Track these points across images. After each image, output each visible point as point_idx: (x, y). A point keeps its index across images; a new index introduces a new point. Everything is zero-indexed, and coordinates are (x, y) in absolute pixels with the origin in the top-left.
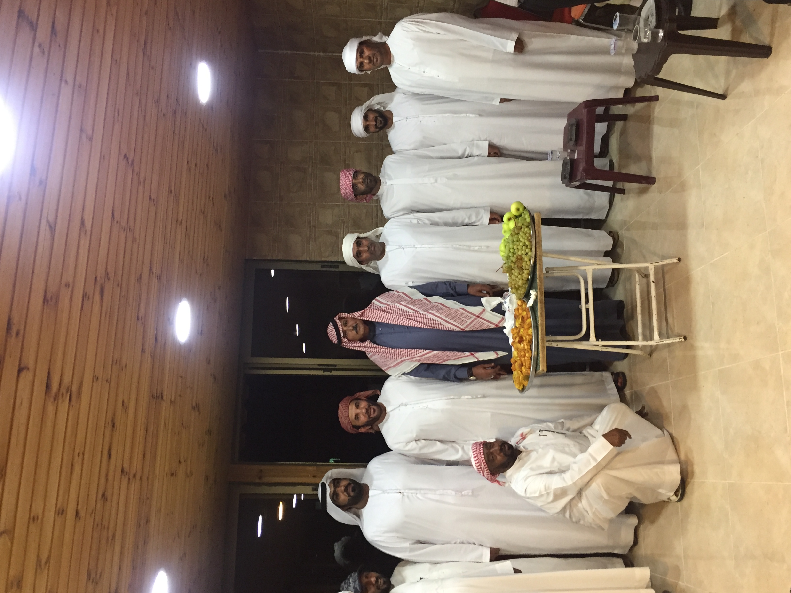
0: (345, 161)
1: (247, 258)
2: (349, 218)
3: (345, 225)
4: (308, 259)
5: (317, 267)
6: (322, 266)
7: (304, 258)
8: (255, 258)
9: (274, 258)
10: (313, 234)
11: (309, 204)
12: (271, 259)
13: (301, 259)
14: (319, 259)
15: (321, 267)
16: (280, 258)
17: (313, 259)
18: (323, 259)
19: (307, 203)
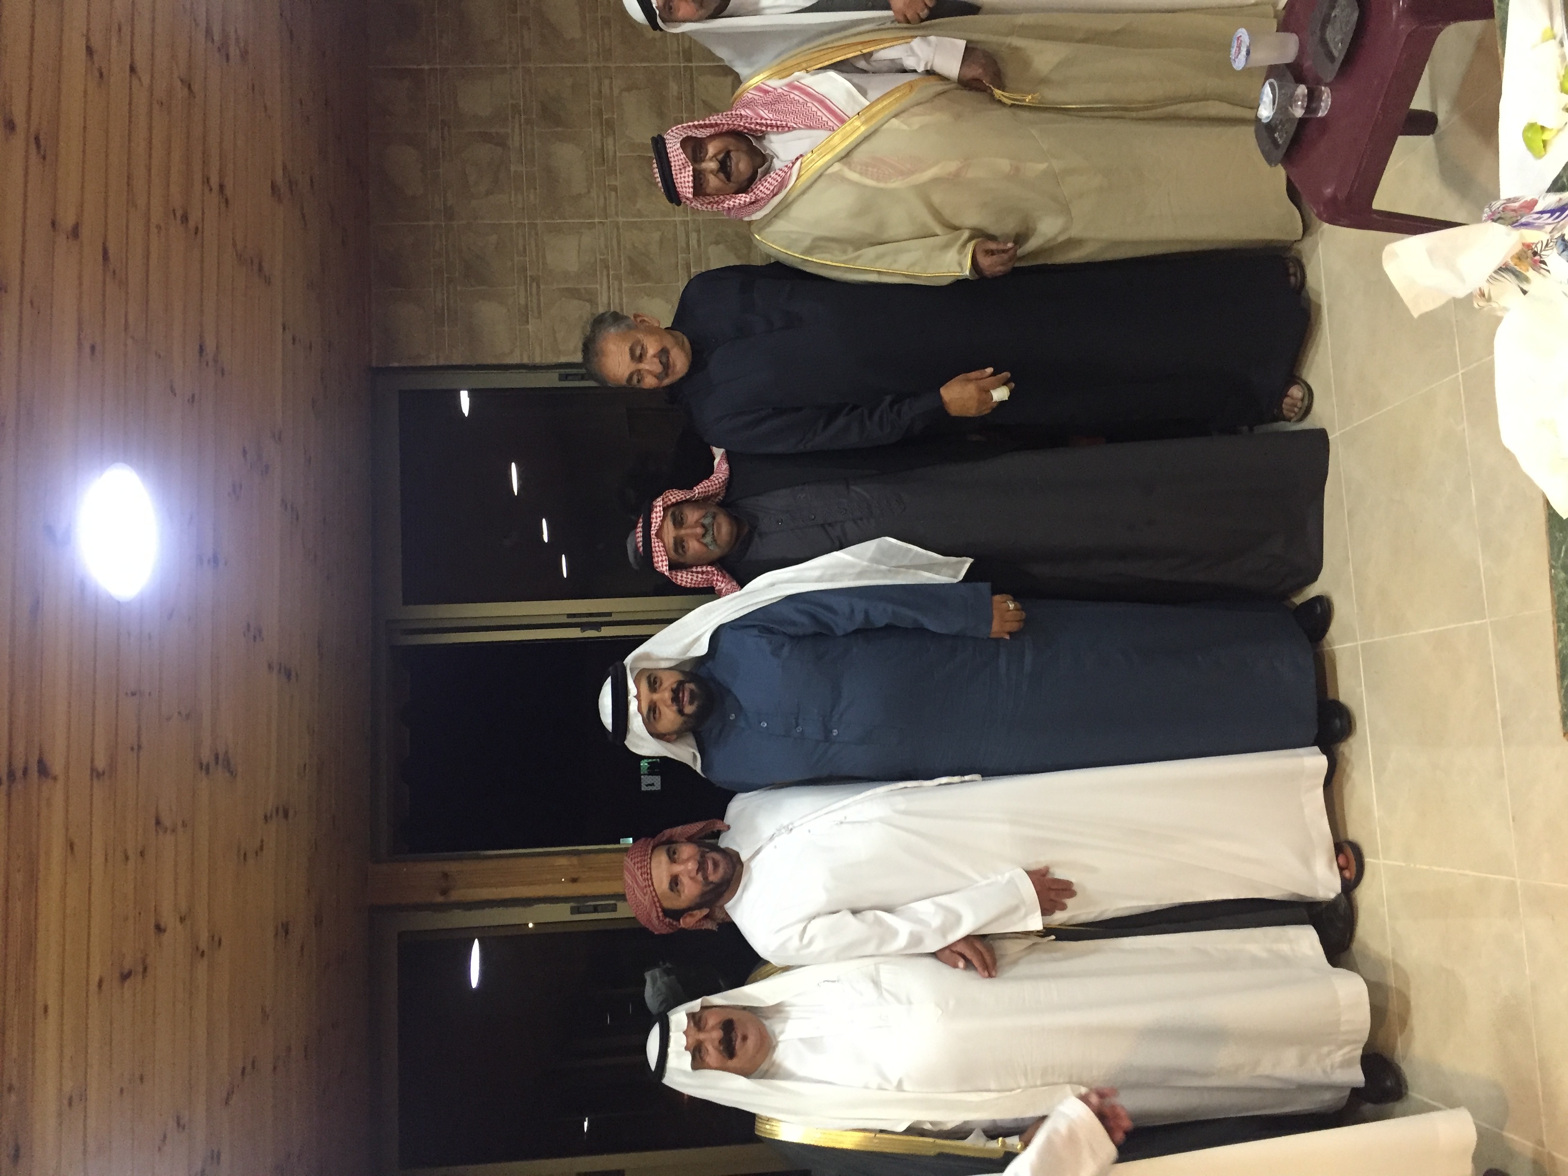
0: (600, 113)
1: (374, 364)
2: (620, 256)
3: (611, 272)
4: (526, 361)
5: (550, 380)
6: (564, 377)
7: (514, 360)
8: (396, 364)
9: (442, 362)
10: (535, 301)
11: (520, 225)
12: (435, 364)
13: (509, 361)
14: (552, 359)
15: (560, 379)
16: (457, 361)
17: (538, 360)
18: (563, 360)
19: (514, 222)
